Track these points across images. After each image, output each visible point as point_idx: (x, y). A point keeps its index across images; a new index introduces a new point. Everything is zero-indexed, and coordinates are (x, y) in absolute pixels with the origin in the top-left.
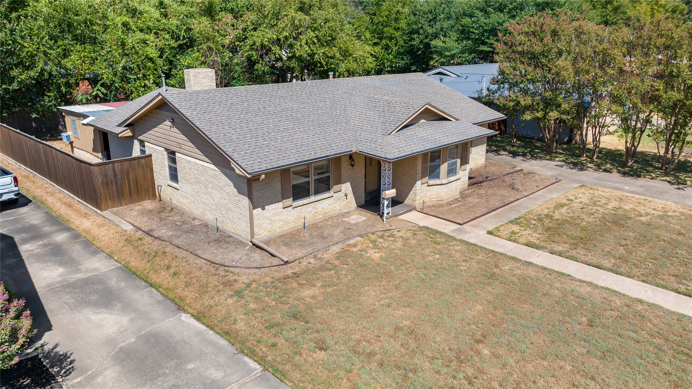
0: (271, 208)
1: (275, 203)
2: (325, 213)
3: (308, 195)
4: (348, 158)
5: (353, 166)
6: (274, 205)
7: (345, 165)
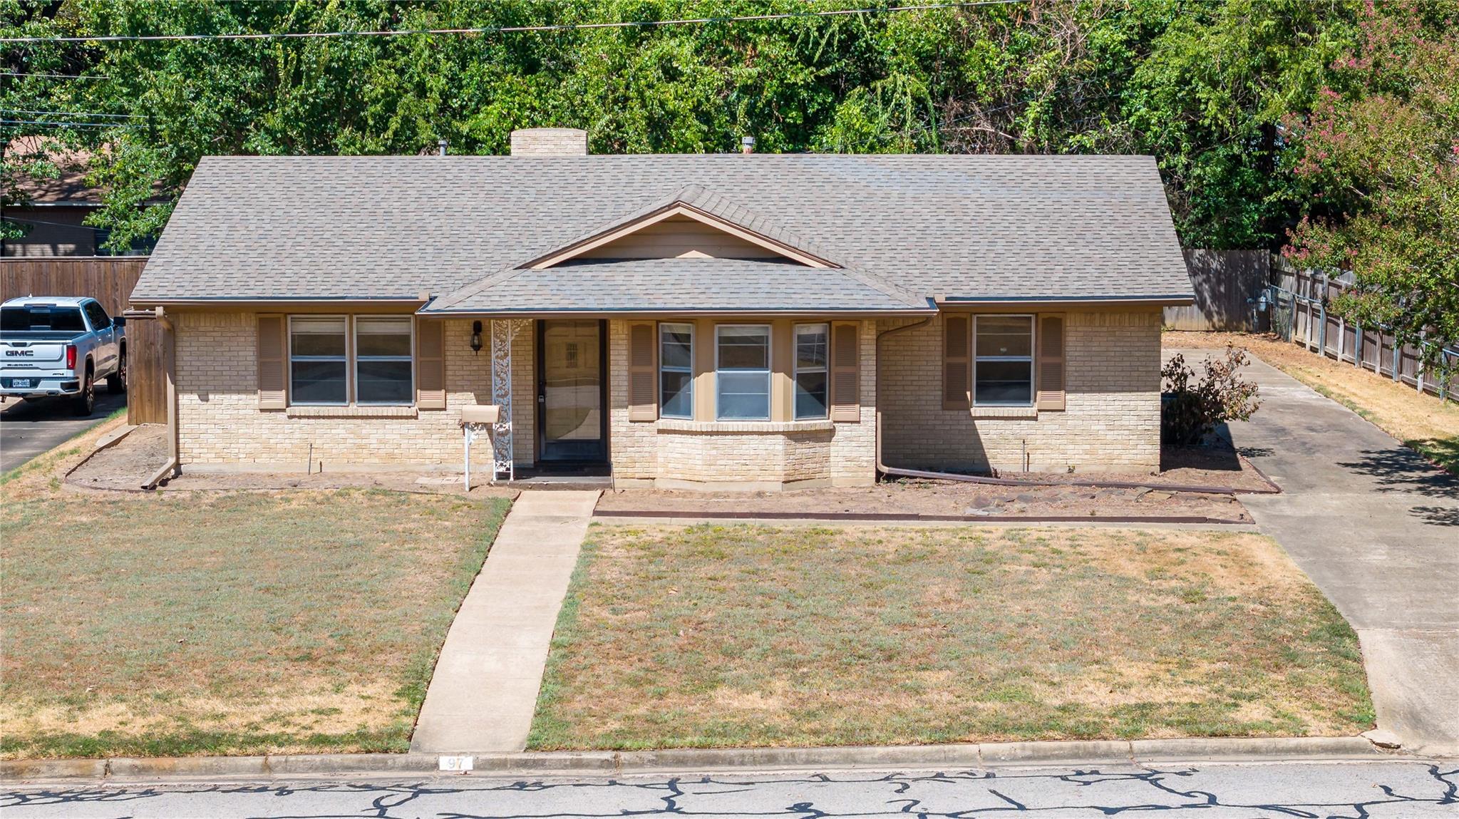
0: (226, 402)
1: (239, 392)
2: (391, 456)
3: (339, 397)
4: (469, 327)
5: (477, 348)
6: (235, 397)
7: (456, 344)
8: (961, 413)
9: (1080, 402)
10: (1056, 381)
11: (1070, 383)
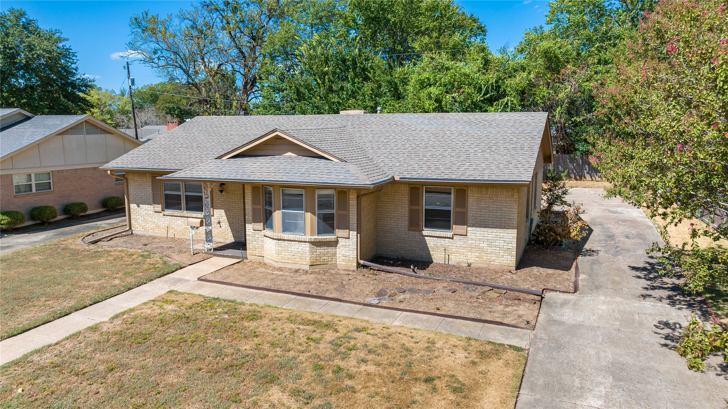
0: (145, 208)
1: (147, 204)
3: (180, 209)
8: (417, 233)
9: (475, 232)
10: (463, 221)
11: (470, 222)
